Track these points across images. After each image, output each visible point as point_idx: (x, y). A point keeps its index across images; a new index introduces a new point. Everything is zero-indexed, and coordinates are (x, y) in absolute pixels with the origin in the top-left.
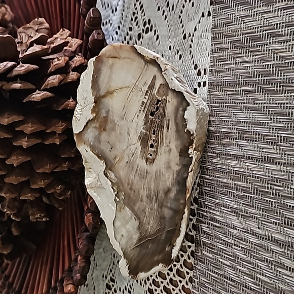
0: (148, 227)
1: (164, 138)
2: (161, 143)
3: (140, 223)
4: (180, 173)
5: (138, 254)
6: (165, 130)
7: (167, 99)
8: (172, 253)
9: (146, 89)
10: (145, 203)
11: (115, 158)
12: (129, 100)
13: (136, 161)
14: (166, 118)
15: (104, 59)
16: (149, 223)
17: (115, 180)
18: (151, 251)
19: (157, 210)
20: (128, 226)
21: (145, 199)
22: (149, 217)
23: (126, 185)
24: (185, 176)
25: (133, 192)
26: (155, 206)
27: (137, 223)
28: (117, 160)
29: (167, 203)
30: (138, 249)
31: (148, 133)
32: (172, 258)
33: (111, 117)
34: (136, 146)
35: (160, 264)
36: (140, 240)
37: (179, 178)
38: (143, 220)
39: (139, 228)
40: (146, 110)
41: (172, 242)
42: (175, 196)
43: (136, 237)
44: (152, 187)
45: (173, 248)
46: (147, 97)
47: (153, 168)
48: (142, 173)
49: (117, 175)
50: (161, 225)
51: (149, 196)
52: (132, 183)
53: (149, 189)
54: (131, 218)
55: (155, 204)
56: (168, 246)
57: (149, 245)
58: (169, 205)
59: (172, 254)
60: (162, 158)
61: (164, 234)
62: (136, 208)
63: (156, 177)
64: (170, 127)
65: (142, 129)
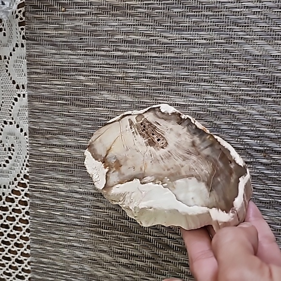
0: (205, 172)
1: (161, 129)
2: (162, 133)
3: (195, 177)
4: (190, 130)
5: (218, 194)
6: (158, 126)
7: (145, 117)
8: (238, 164)
9: (129, 127)
10: (186, 165)
11: (141, 169)
12: (123, 140)
13: (156, 155)
14: (153, 123)
15: (93, 143)
16: (202, 170)
17: (153, 178)
18: (224, 181)
19: (198, 158)
20: (191, 189)
21: (183, 163)
22: (198, 167)
23: (163, 172)
24: (194, 127)
25: (171, 170)
26: (194, 158)
27: (194, 179)
28: (143, 169)
29: (200, 148)
30: (214, 192)
31: (150, 138)
32: (242, 166)
33: (119, 157)
34: (148, 150)
35: (240, 179)
36: (208, 185)
37: (192, 132)
38: (196, 173)
39: (199, 180)
40: (138, 133)
41: (230, 159)
42: (200, 139)
43: (203, 187)
44: (181, 153)
45: (235, 161)
46: (133, 129)
47: (171, 146)
48: (167, 155)
49: (152, 174)
50: (211, 161)
51: (185, 159)
52: (166, 166)
53: (181, 156)
54: (187, 182)
55: (194, 157)
56: (230, 164)
57: (217, 180)
58: (202, 148)
59: (240, 164)
60: (171, 138)
61: (219, 162)
62: (184, 174)
63: (178, 147)
64: (159, 123)
65: (144, 141)
